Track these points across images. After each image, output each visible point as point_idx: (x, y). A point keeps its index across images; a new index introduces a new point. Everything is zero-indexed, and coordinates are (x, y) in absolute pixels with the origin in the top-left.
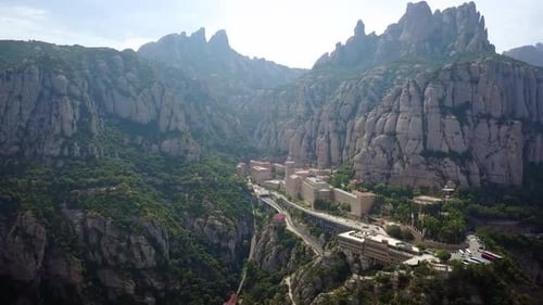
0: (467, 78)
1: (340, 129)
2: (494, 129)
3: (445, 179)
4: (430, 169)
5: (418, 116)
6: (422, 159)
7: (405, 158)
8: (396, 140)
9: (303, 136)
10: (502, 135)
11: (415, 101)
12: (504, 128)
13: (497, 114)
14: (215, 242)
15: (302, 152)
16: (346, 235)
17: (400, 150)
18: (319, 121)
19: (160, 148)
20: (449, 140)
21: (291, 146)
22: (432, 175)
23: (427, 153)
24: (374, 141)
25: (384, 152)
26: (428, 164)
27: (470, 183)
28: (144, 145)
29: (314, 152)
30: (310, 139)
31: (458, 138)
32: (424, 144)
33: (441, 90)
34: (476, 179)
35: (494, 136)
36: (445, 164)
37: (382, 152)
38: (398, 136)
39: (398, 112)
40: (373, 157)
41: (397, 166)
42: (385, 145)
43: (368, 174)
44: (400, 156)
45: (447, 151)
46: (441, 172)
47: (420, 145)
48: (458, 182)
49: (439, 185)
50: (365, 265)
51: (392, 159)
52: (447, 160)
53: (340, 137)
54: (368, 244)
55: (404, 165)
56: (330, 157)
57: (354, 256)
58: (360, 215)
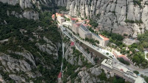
3: (134, 32)
4: (128, 28)
5: (124, 6)
6: (125, 23)
7: (119, 22)
8: (115, 15)
14: (51, 54)
17: (117, 19)
19: (23, 16)
20: (136, 16)
22: (129, 30)
23: (127, 21)
24: (106, 15)
25: (111, 20)
26: (127, 26)
28: (16, 15)
36: (134, 26)
37: (109, 20)
38: (116, 13)
39: (116, 3)
40: (106, 21)
41: (115, 25)
42: (111, 17)
43: (104, 27)
44: (117, 22)
45: (135, 21)
46: (132, 29)
47: (125, 18)
48: (138, 33)
49: (131, 34)
50: (112, 75)
51: (113, 23)
52: (135, 24)
53: (89, 6)
54: (114, 69)
55: (118, 26)
56: (85, 14)
57: (107, 71)
58: (104, 46)
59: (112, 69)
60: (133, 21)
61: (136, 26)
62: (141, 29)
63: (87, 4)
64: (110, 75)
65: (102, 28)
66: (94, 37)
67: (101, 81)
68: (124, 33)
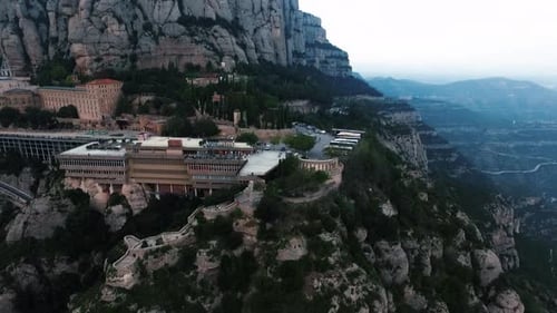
1: (35, 13)
3: (220, 55)
4: (197, 42)
6: (182, 27)
7: (155, 28)
10: (265, 7)
17: (145, 18)
22: (201, 49)
23: (186, 20)
25: (120, 21)
26: (192, 35)
27: (248, 59)
32: (181, 8)
34: (255, 56)
35: (257, 7)
36: (216, 34)
37: (115, 21)
40: (102, 31)
41: (146, 42)
42: (119, 12)
43: (98, 60)
44: (148, 27)
45: (214, 17)
46: (212, 45)
47: (176, 9)
48: (236, 58)
49: (213, 62)
50: (138, 204)
51: (135, 33)
52: (216, 27)
53: (37, 26)
54: (137, 156)
55: (156, 39)
56: (27, 58)
57: (106, 190)
58: (99, 118)
59: (127, 159)
60: (210, 19)
61: (224, 32)
62: (243, 46)
63: (29, 17)
64: (127, 206)
65: (95, 65)
66: (54, 99)
67: (76, 264)
68: (186, 60)
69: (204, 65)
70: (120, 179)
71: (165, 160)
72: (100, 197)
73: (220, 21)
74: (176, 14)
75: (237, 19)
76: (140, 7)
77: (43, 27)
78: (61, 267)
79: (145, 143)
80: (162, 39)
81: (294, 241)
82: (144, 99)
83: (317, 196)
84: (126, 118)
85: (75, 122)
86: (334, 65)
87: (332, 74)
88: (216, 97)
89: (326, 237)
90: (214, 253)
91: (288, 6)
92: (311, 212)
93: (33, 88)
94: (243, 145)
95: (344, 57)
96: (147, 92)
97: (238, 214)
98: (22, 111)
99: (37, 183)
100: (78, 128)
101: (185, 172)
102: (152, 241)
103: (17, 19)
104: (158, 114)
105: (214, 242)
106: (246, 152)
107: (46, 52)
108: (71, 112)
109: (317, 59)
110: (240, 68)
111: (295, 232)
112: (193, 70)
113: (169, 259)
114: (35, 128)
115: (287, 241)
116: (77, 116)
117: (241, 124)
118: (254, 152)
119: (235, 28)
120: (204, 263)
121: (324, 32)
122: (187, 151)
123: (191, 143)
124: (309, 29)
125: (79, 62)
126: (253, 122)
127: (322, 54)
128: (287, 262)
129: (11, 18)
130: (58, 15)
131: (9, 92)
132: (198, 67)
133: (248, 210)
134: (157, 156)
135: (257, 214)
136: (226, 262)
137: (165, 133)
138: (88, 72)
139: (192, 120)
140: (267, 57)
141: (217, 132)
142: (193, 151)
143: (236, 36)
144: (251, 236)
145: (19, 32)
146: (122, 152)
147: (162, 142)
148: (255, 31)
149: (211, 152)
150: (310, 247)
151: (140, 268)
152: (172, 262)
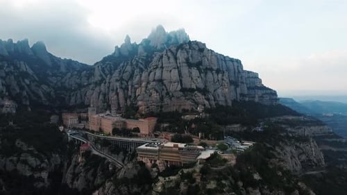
0: (197, 49)
1: (123, 86)
2: (215, 75)
3: (197, 104)
4: (188, 99)
5: (175, 68)
6: (181, 93)
7: (171, 94)
8: (163, 84)
9: (99, 93)
10: (220, 79)
11: (172, 60)
12: (220, 75)
13: (215, 68)
14: (28, 175)
15: (100, 104)
16: (143, 147)
17: (167, 90)
18: (109, 83)
20: (195, 81)
21: (92, 101)
22: (189, 102)
23: (183, 90)
24: (149, 86)
25: (157, 92)
26: (185, 96)
27: (210, 105)
29: (108, 103)
30: (105, 95)
31: (199, 80)
32: (181, 85)
33: (186, 54)
34: (213, 103)
35: (216, 80)
36: (196, 95)
37: (155, 92)
38: (165, 81)
39: (162, 68)
40: (150, 96)
41: (166, 100)
42: (157, 88)
43: (148, 108)
44: (168, 93)
45: (195, 88)
46: (194, 100)
47: (179, 86)
48: (204, 105)
49: (194, 108)
50: (162, 168)
51: (162, 96)
52: (196, 92)
53: (124, 91)
54: (162, 150)
55: (171, 99)
56: (119, 104)
57: (151, 162)
58: (147, 133)
59: (159, 150)
60: (193, 89)
61: (199, 94)
62: (208, 99)
63: (121, 88)
64: (158, 168)
65: (146, 110)
66: (132, 124)
67: (140, 189)
68: (182, 107)
69: (190, 109)
70: (156, 158)
71: (172, 152)
72: (149, 164)
73: (198, 89)
74: (179, 87)
75: (206, 86)
76: (165, 85)
77: (126, 91)
78: (135, 189)
79: (165, 145)
80: (173, 98)
81: (212, 182)
82: (166, 125)
83: (222, 168)
84: (158, 133)
85: (139, 134)
86: (268, 98)
87: (266, 103)
88: (193, 126)
89: (224, 182)
90: (186, 184)
91: (237, 71)
92: (220, 173)
93: (124, 119)
94: (201, 147)
95: (274, 93)
96: (166, 122)
97: (195, 172)
98: (120, 129)
99: (125, 158)
100: (140, 137)
101: (179, 157)
102: (167, 179)
103: (117, 89)
104: (170, 132)
105: (186, 181)
106: (202, 150)
107: (126, 102)
108: (137, 130)
109: (257, 96)
110: (206, 110)
111: (213, 179)
112: (185, 112)
113: (172, 185)
114: (124, 137)
115: (210, 182)
116: (139, 132)
117: (202, 138)
118: (205, 150)
119: (204, 91)
120: (183, 187)
121: (260, 81)
122: (180, 149)
123: (182, 145)
124: (251, 79)
125: (140, 108)
126: (206, 137)
127: (260, 93)
128: (209, 189)
129: (115, 88)
130: (132, 86)
131: (117, 122)
132: (188, 110)
133: (198, 170)
134: (169, 150)
135: (200, 172)
136: (189, 187)
137: (173, 141)
138: (143, 113)
139: (183, 135)
140: (220, 103)
141: (192, 141)
142: (182, 149)
143: (205, 95)
144: (198, 180)
145: (117, 94)
146: (157, 148)
147: (171, 144)
148: (215, 91)
149: (188, 149)
150: (218, 185)
151: (163, 186)
152: (173, 186)
